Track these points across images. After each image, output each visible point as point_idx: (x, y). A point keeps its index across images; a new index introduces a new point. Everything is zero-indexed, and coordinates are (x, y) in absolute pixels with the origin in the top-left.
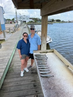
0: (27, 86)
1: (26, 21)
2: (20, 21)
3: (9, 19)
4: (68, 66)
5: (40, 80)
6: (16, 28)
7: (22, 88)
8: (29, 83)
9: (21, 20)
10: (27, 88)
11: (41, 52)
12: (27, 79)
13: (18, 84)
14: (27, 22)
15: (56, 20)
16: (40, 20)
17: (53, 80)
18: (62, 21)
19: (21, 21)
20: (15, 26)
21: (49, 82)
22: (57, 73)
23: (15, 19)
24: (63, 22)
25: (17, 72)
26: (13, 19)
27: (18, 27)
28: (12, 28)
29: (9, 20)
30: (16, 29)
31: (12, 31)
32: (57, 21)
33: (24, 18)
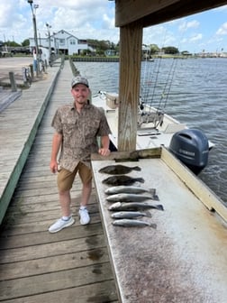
0: (70, 277)
1: (67, 51)
2: (47, 48)
3: (11, 41)
4: (213, 210)
5: (117, 272)
6: (35, 72)
7: (54, 282)
8: (77, 265)
9: (53, 46)
10: (69, 283)
11: (118, 157)
12: (69, 251)
13: (37, 268)
14: (70, 53)
15: (163, 49)
16: (113, 47)
17: (165, 268)
18: (182, 53)
19: (53, 49)
20: (31, 66)
21: (148, 279)
22: (175, 240)
23: (32, 44)
24: (186, 55)
25: (36, 224)
26: (26, 43)
27: (41, 68)
28: (22, 73)
29: (13, 44)
30: (35, 75)
31: (22, 83)
32: (166, 53)
33: (62, 41)
